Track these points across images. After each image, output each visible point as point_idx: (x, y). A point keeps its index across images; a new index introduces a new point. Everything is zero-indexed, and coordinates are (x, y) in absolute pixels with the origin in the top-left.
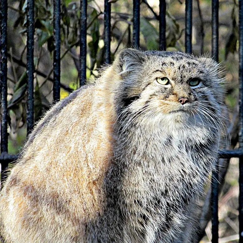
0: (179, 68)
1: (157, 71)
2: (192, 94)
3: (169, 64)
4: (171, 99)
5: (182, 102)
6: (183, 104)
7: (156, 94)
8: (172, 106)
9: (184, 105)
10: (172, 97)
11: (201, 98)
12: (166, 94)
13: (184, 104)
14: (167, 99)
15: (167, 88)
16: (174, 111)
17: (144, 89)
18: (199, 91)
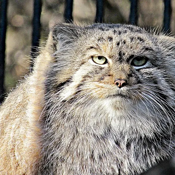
0: (118, 44)
1: (92, 48)
2: (133, 75)
3: (106, 40)
4: (106, 81)
5: (119, 85)
6: (120, 87)
7: (90, 75)
8: (107, 89)
9: (122, 89)
10: (107, 79)
11: (147, 80)
12: (101, 75)
13: (122, 87)
14: (102, 81)
15: (103, 68)
16: (110, 96)
17: (77, 70)
18: (145, 71)
